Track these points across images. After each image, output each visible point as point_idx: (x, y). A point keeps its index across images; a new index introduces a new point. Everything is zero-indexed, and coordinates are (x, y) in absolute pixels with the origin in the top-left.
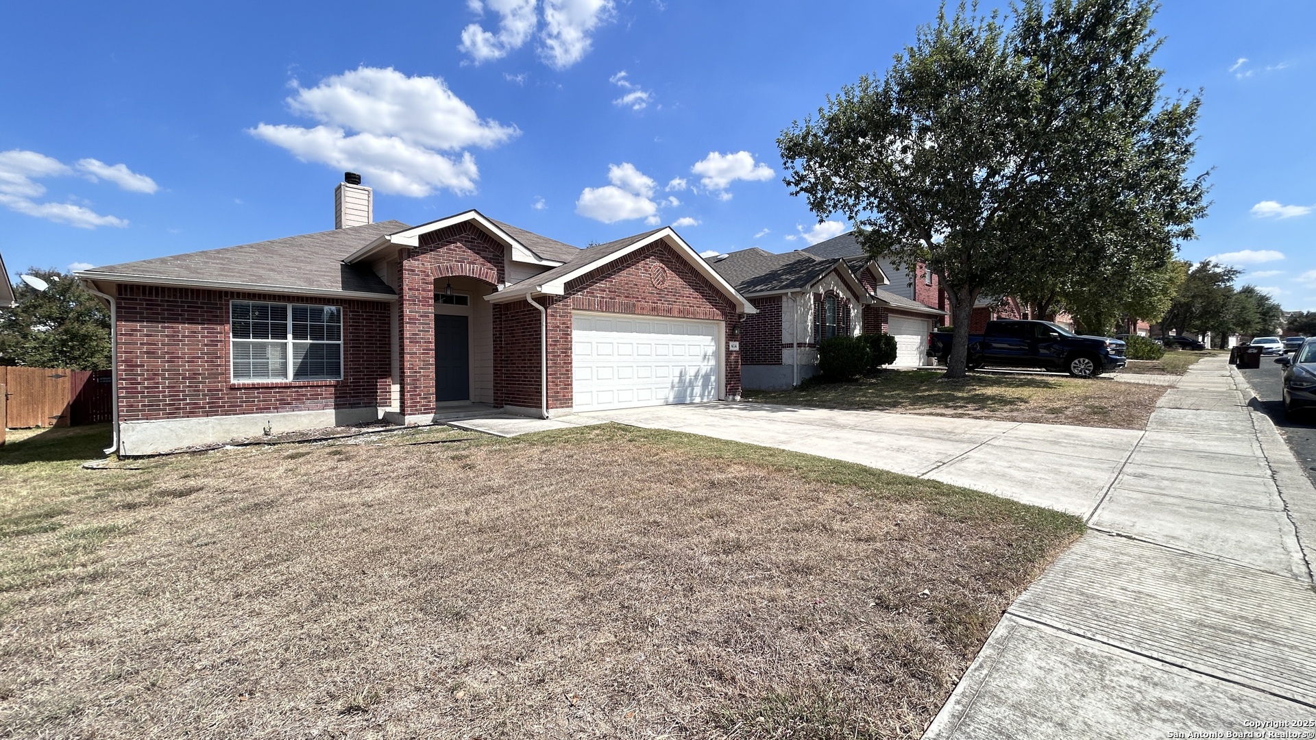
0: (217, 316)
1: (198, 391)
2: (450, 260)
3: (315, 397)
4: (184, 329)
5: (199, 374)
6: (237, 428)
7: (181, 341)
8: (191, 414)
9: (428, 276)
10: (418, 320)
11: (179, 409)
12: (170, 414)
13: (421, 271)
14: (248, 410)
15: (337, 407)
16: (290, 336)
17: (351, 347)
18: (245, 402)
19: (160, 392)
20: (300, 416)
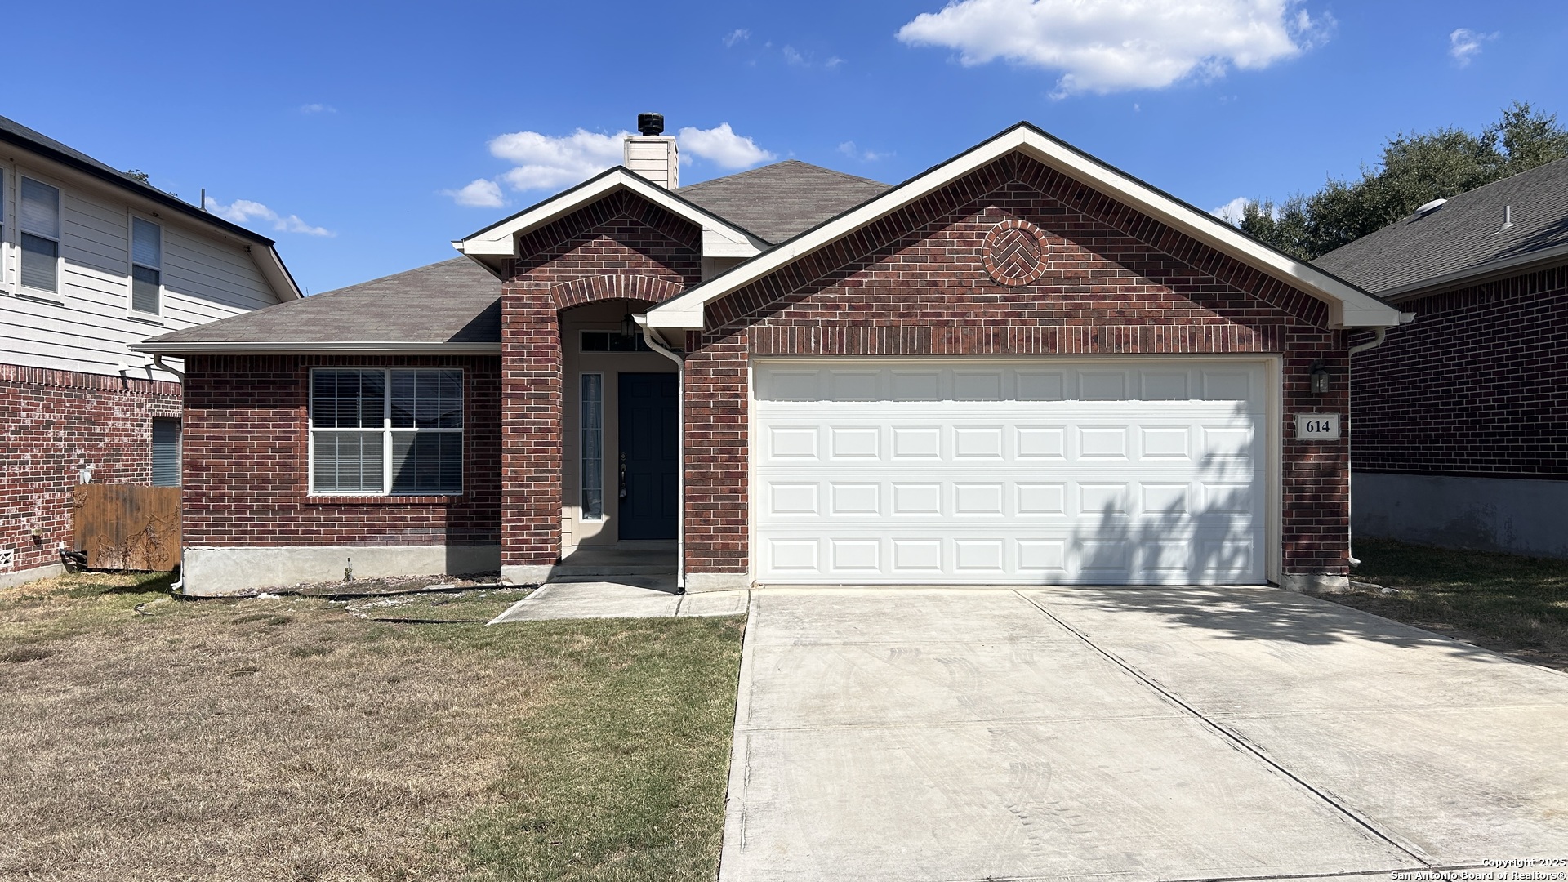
0: (291, 394)
1: (267, 507)
2: (587, 272)
3: (418, 523)
4: (253, 414)
5: (269, 482)
6: (313, 567)
7: (250, 432)
8: (260, 541)
9: (546, 305)
10: (526, 389)
11: (245, 532)
12: (235, 539)
13: (534, 299)
14: (326, 539)
15: (450, 541)
16: (388, 422)
17: (474, 438)
18: (323, 526)
19: (225, 507)
20: (397, 553)
